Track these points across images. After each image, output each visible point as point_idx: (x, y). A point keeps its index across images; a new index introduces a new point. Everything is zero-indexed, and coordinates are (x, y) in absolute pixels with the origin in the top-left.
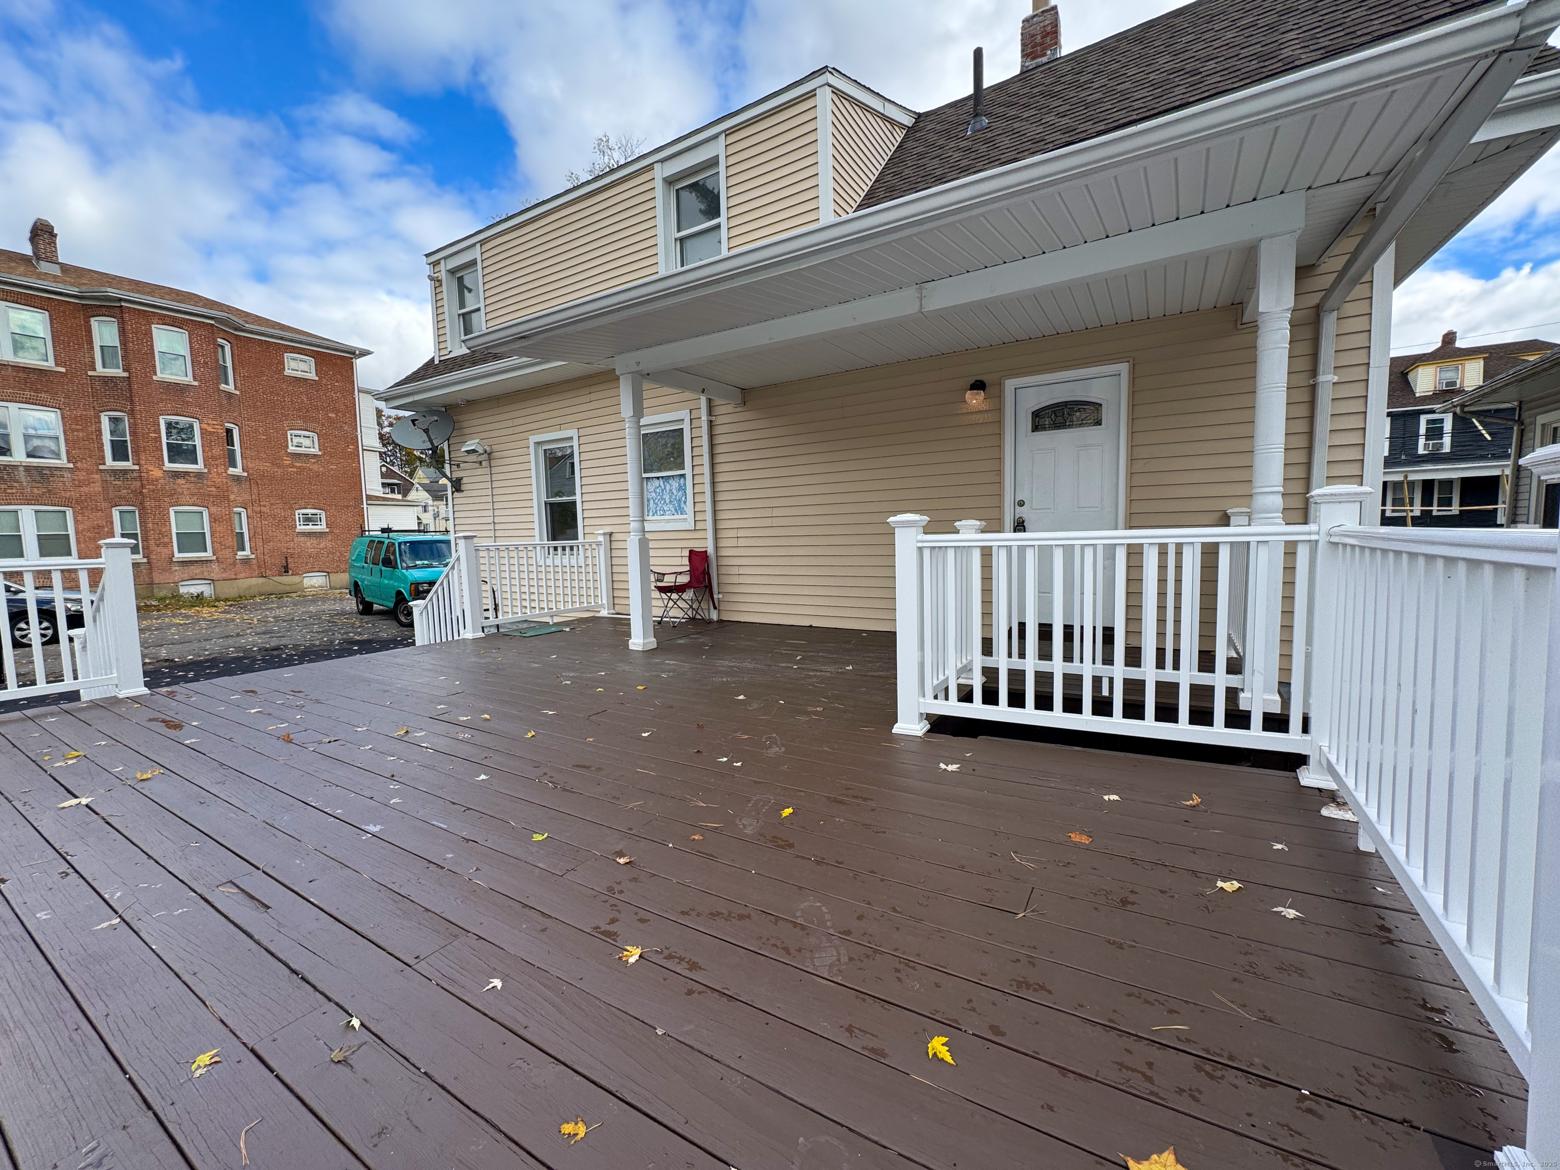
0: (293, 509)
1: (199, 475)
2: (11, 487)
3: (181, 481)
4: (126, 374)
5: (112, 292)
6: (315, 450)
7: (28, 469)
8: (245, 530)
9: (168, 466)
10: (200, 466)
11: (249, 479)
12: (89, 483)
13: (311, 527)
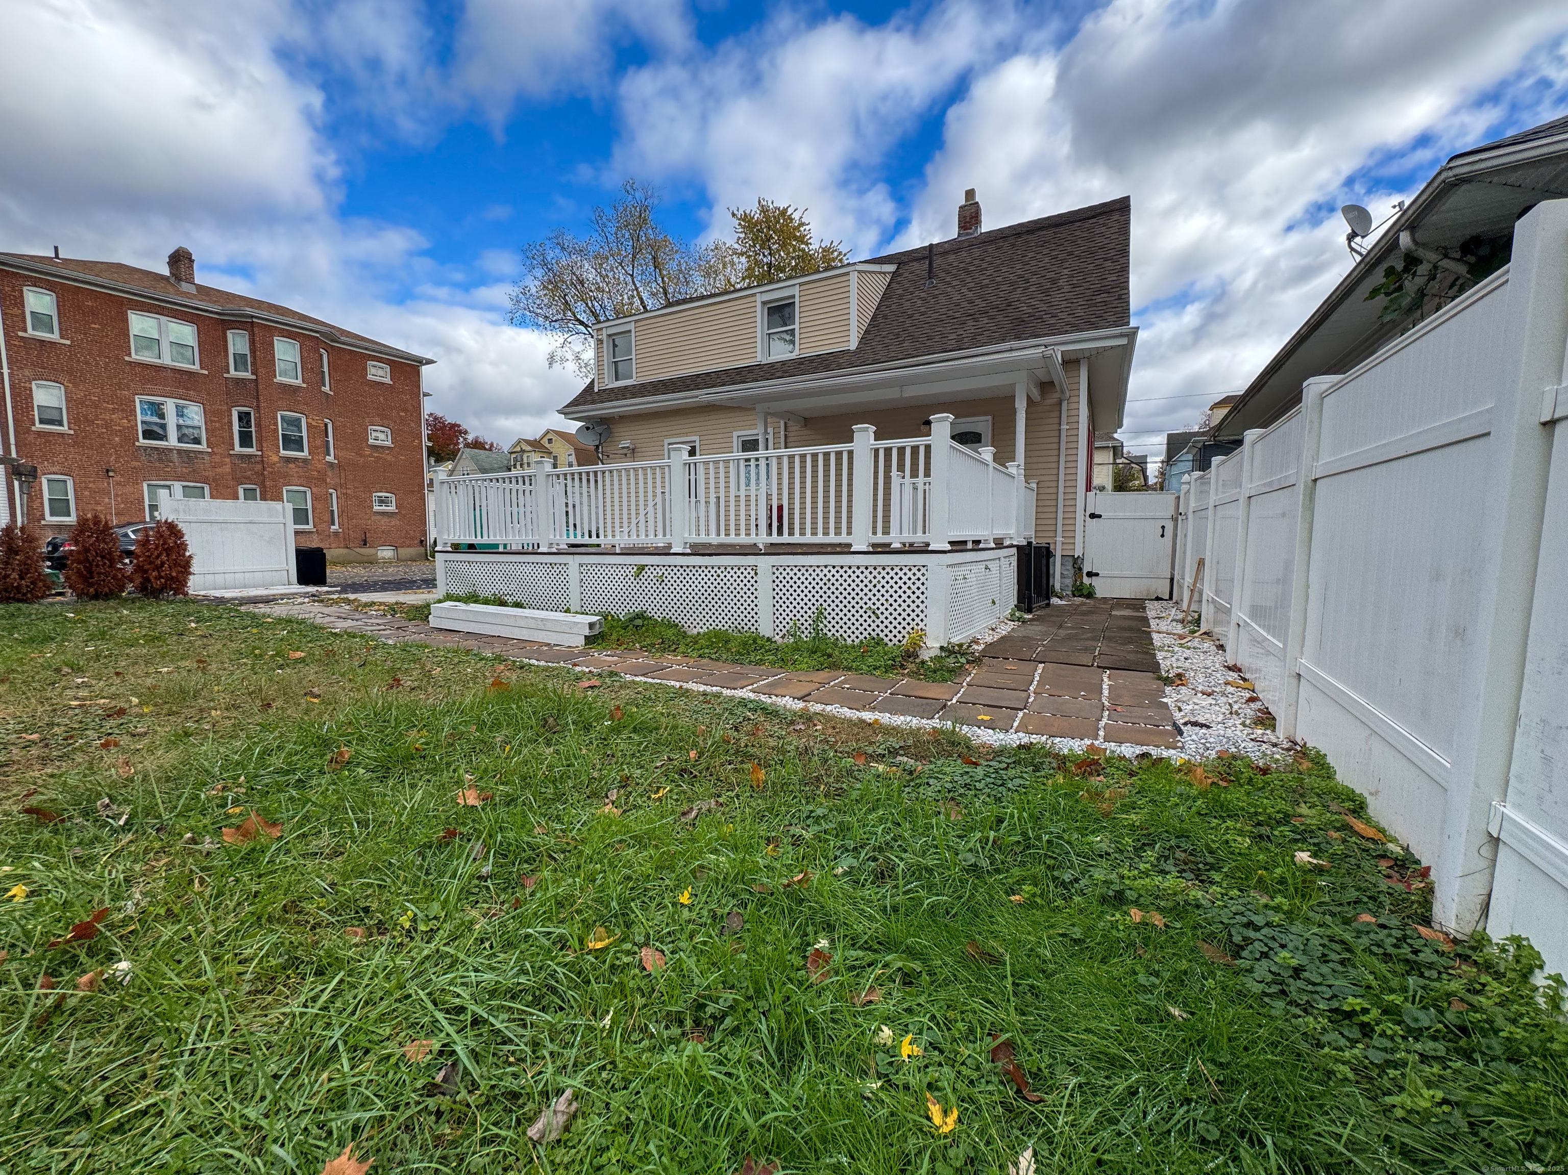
0: (371, 493)
1: (305, 461)
2: (167, 466)
3: (292, 466)
4: (254, 377)
5: (249, 311)
6: (388, 443)
7: (179, 451)
8: (335, 508)
9: (283, 453)
10: (305, 454)
11: (339, 465)
12: (222, 465)
13: (384, 508)
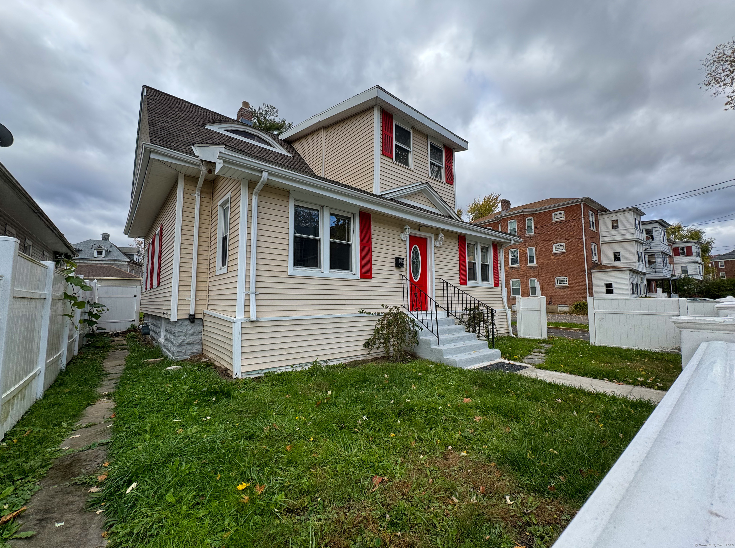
0: (554, 278)
6: (564, 251)
13: (562, 284)
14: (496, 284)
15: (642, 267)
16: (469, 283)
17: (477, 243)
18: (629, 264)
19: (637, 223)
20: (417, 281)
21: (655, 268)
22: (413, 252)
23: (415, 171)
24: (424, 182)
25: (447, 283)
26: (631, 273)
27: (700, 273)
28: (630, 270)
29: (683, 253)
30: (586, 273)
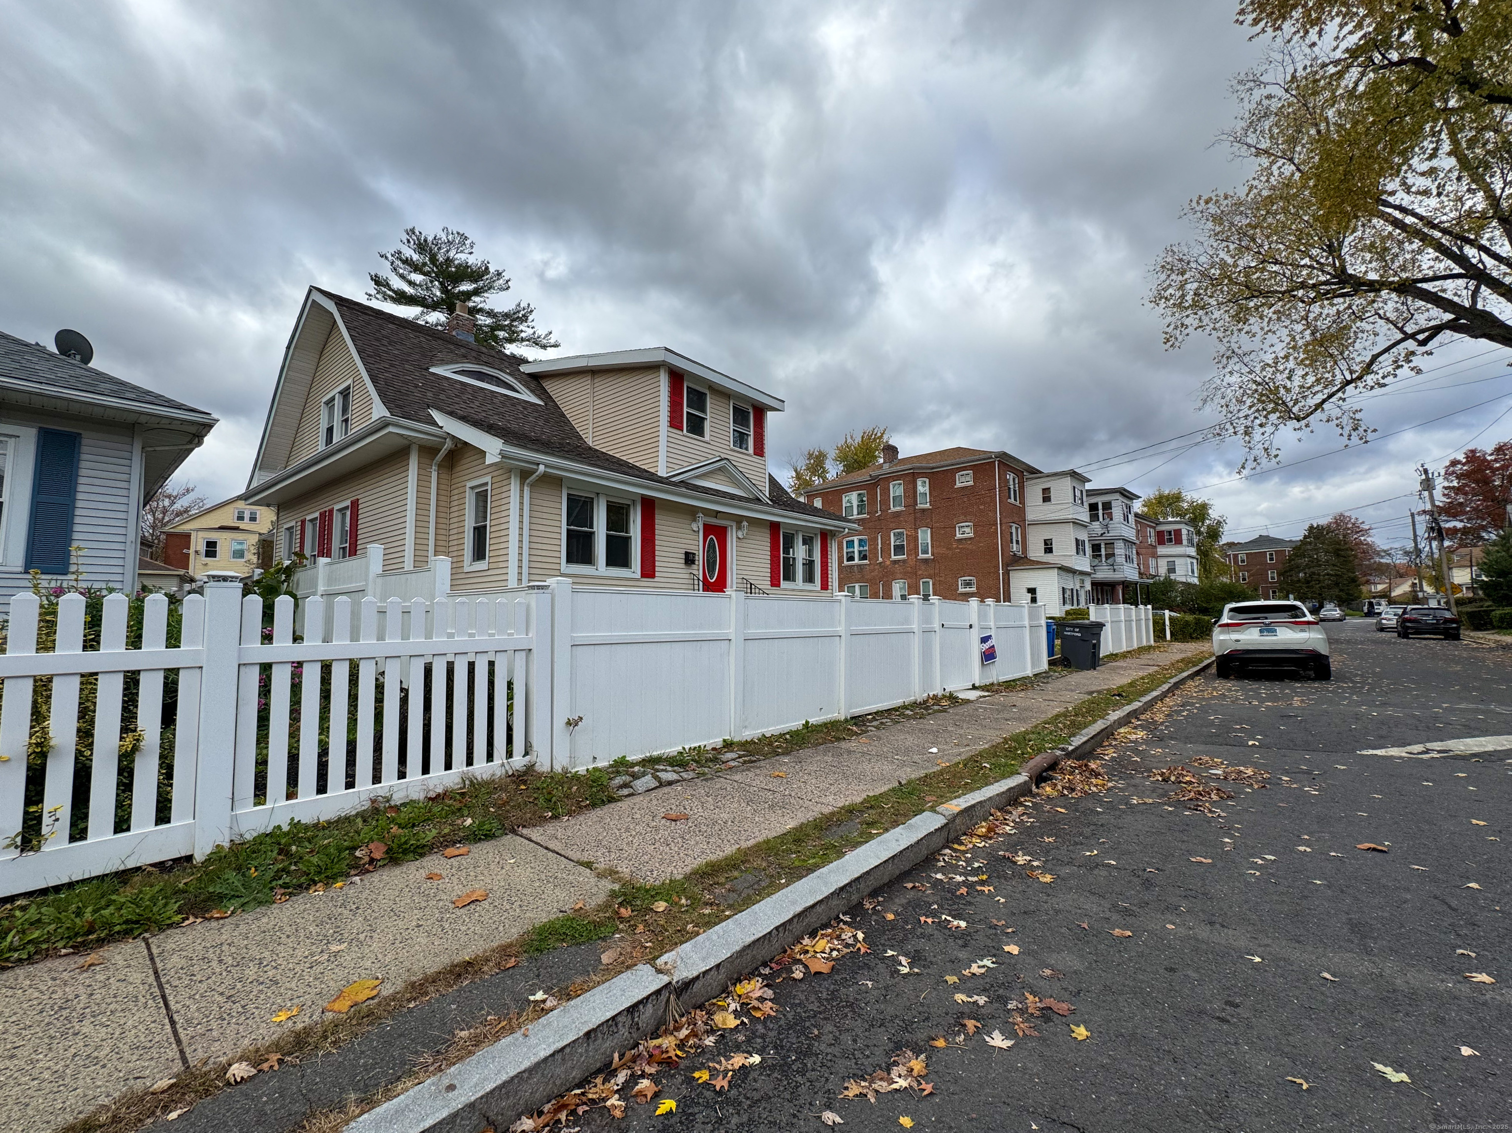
0: (957, 578)
6: (971, 535)
13: (968, 589)
14: (825, 586)
15: (1083, 563)
16: (784, 584)
17: (797, 531)
18: (1061, 558)
19: (1078, 493)
20: (712, 581)
21: (1113, 565)
22: (709, 547)
23: (712, 443)
24: (723, 456)
25: (751, 584)
26: (1061, 572)
27: (1193, 572)
28: (1059, 568)
29: (1170, 540)
30: (1001, 572)
